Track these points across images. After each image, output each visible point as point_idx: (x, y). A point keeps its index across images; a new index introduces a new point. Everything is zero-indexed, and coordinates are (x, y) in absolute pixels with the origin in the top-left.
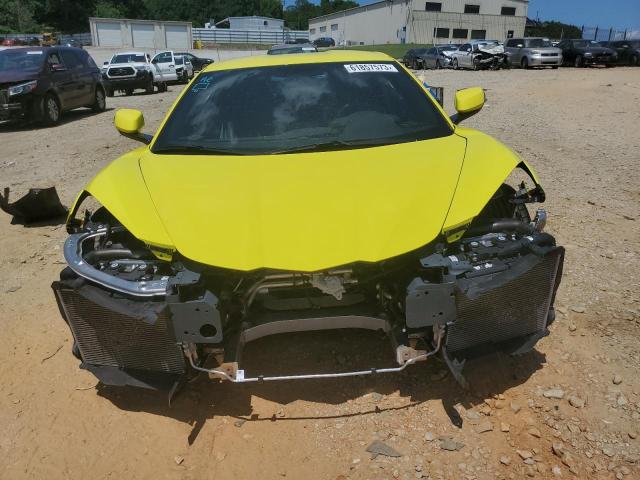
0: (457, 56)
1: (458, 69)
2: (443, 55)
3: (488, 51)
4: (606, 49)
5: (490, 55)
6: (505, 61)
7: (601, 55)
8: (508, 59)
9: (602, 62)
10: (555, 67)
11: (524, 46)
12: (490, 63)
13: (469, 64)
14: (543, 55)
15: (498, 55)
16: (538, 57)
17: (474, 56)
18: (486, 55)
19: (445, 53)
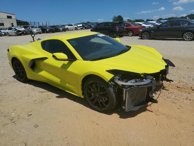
0: (8, 32)
1: (9, 36)
2: (1, 32)
3: (20, 30)
4: (52, 28)
5: (21, 31)
6: (26, 32)
7: (51, 30)
8: (27, 32)
9: (51, 32)
10: (40, 34)
11: (30, 28)
12: (21, 33)
13: (14, 34)
14: (36, 30)
15: (23, 31)
16: (35, 31)
17: (15, 32)
18: (20, 31)
19: (1, 31)
